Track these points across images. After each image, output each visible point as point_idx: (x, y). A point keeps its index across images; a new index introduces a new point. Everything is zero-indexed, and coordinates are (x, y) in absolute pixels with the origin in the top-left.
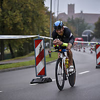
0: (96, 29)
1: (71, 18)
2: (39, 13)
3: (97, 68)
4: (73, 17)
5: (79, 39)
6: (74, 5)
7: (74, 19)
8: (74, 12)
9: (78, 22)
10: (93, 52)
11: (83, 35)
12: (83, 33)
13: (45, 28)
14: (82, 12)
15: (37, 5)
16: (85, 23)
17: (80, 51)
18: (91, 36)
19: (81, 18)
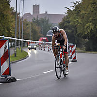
1: (36, 18)
2: (5, 13)
4: (37, 17)
5: (44, 38)
6: (39, 5)
7: (39, 19)
8: (39, 12)
9: (43, 22)
11: (47, 35)
12: (48, 33)
13: (10, 28)
14: (46, 12)
15: (3, 6)
16: (49, 23)
17: (44, 50)
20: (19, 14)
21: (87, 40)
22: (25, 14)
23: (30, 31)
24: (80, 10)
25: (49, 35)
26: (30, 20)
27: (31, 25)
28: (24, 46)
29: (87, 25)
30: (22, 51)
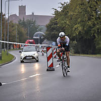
0: (47, 31)
3: (47, 70)
4: (24, 19)
5: (30, 41)
7: (25, 20)
8: (25, 13)
9: (30, 23)
10: (44, 54)
11: (34, 37)
12: (35, 35)
14: (33, 14)
16: (36, 25)
18: (42, 38)
19: (33, 19)
20: (5, 15)
21: (75, 42)
22: (11, 15)
23: (16, 33)
24: (68, 12)
25: (36, 38)
26: (16, 22)
27: (17, 27)
28: (10, 49)
29: (76, 26)
30: (7, 54)
